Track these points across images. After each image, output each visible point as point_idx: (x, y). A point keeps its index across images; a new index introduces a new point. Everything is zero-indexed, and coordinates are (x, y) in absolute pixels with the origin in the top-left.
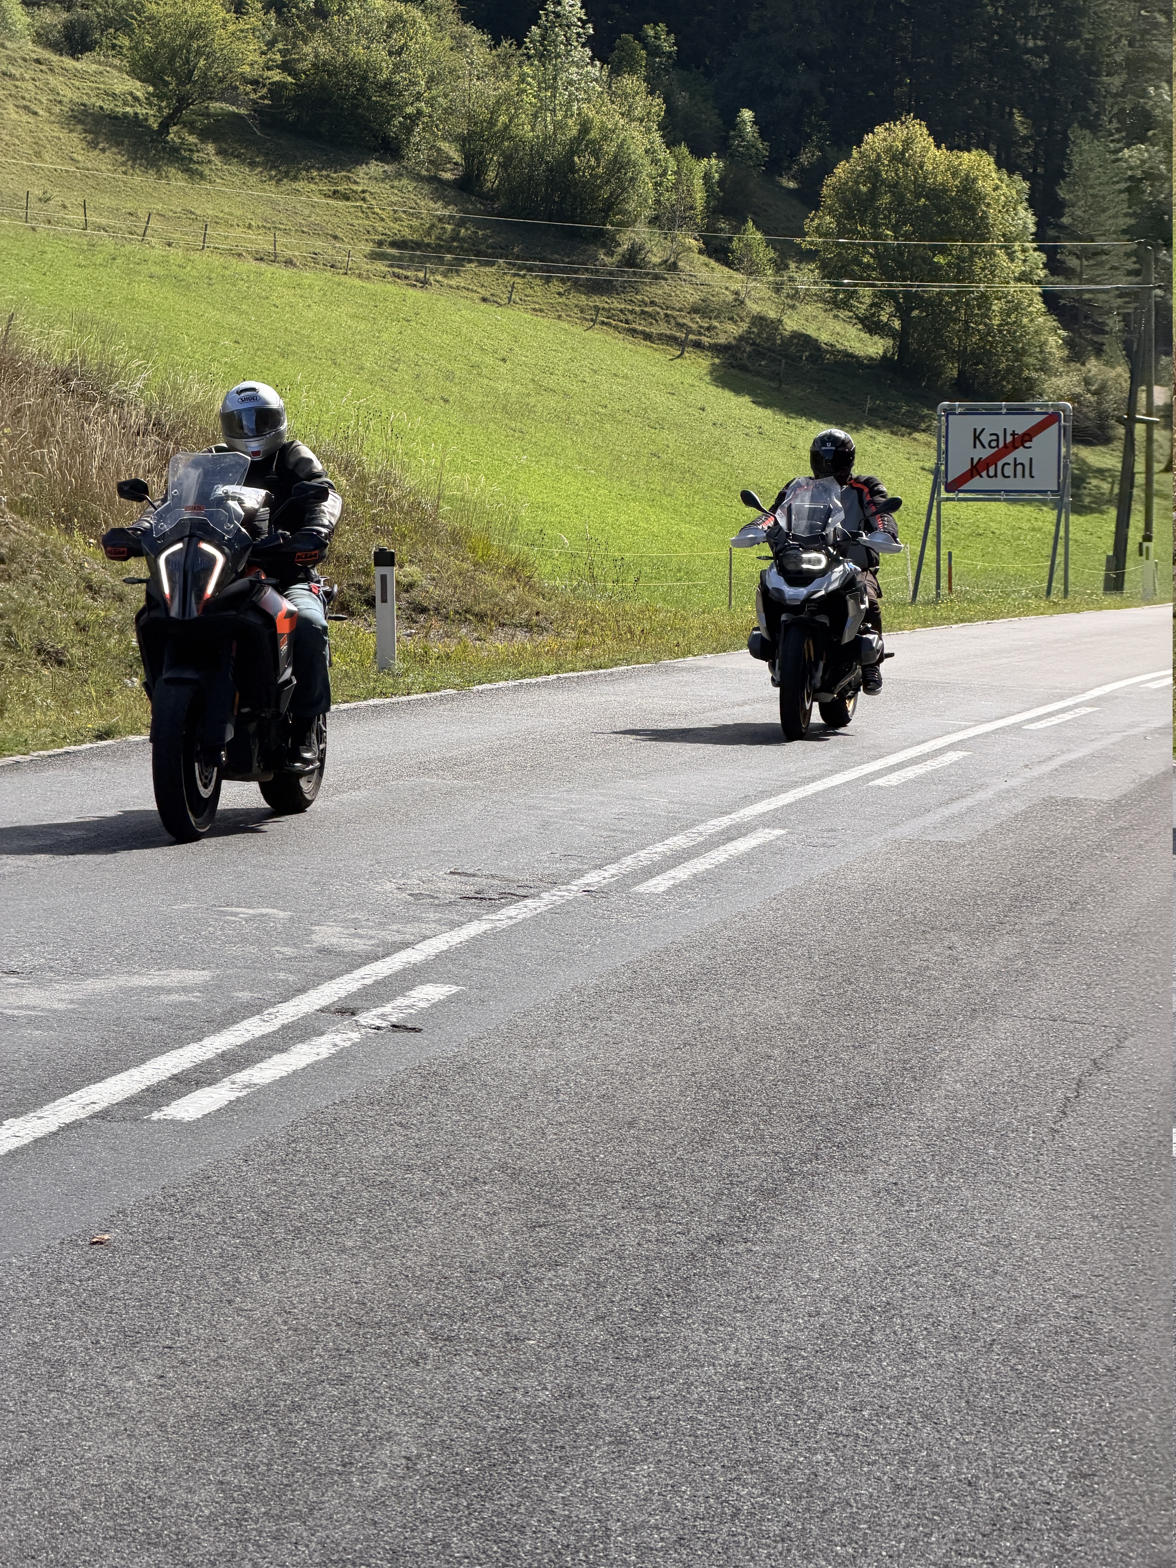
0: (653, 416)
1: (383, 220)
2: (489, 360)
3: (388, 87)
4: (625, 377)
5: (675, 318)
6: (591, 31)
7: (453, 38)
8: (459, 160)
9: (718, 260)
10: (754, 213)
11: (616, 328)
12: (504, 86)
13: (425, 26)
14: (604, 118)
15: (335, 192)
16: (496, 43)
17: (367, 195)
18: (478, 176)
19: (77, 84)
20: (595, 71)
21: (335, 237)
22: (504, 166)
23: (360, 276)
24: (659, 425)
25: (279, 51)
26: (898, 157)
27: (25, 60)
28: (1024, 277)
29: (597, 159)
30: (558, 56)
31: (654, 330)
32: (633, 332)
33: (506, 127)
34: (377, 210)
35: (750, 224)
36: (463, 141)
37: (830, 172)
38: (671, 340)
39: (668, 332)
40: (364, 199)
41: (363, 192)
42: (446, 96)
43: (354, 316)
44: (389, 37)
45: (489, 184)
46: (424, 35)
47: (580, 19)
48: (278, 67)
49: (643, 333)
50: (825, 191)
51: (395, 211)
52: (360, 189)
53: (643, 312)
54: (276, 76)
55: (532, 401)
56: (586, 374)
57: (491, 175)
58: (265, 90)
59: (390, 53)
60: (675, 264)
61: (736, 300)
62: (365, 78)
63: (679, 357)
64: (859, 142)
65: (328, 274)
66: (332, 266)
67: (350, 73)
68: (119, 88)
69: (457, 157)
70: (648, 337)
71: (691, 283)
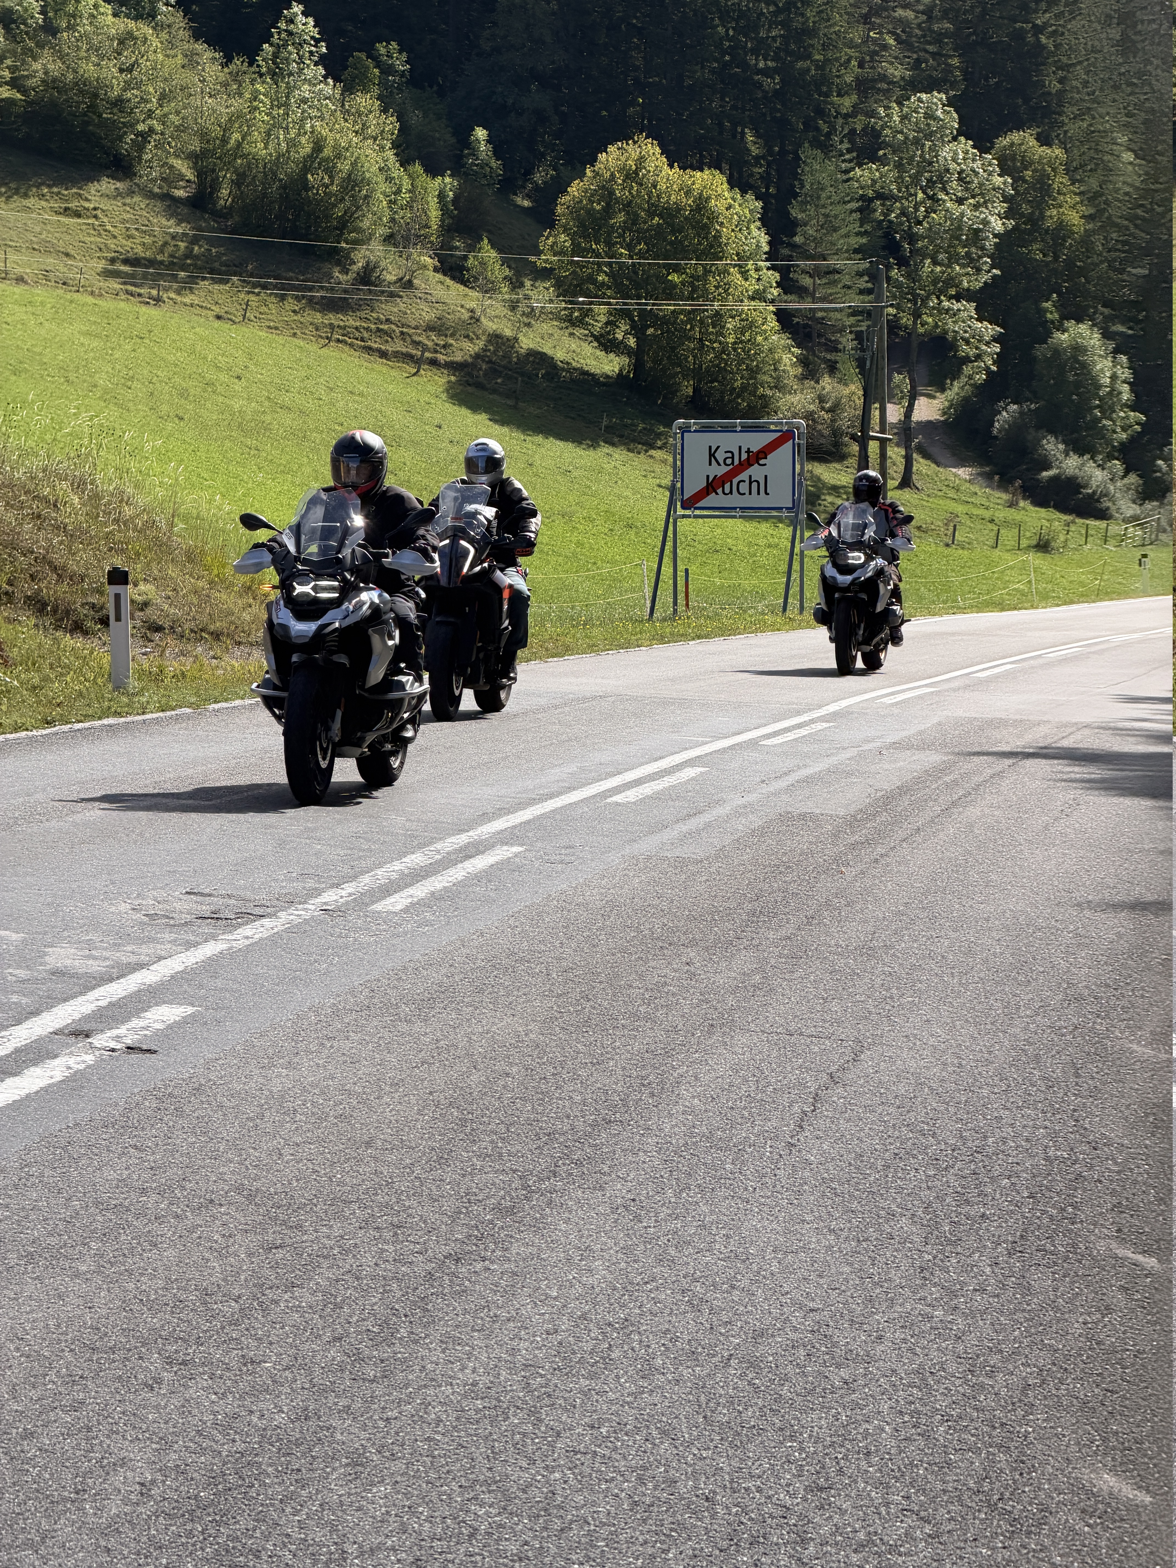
0: (390, 434)
1: (115, 237)
2: (223, 377)
3: (119, 103)
4: (361, 394)
5: (410, 336)
6: (324, 50)
7: (185, 55)
8: (192, 178)
9: (453, 278)
10: (489, 231)
11: (351, 345)
12: (237, 104)
13: (156, 43)
14: (338, 136)
15: (66, 209)
16: (228, 60)
17: (99, 212)
18: (211, 193)
20: (328, 88)
21: (67, 255)
22: (237, 184)
23: (92, 293)
25: (8, 67)
26: (632, 176)
28: (758, 296)
29: (331, 177)
30: (291, 74)
31: (390, 348)
32: (368, 350)
33: (239, 145)
34: (109, 227)
35: (486, 241)
36: (195, 158)
37: (564, 191)
38: (408, 358)
39: (404, 350)
40: (96, 217)
41: (95, 209)
42: (178, 113)
43: (88, 334)
44: (119, 54)
45: (222, 202)
46: (155, 52)
47: (312, 38)
48: (6, 83)
49: (379, 350)
50: (559, 210)
51: (128, 229)
52: (92, 206)
53: (379, 330)
54: (6, 93)
55: (268, 418)
56: (322, 392)
57: (225, 192)
59: (121, 71)
60: (410, 282)
61: (471, 318)
62: (96, 96)
63: (414, 374)
64: (593, 161)
65: (60, 292)
66: (64, 284)
67: (81, 92)
69: (189, 174)
70: (383, 354)
71: (426, 300)
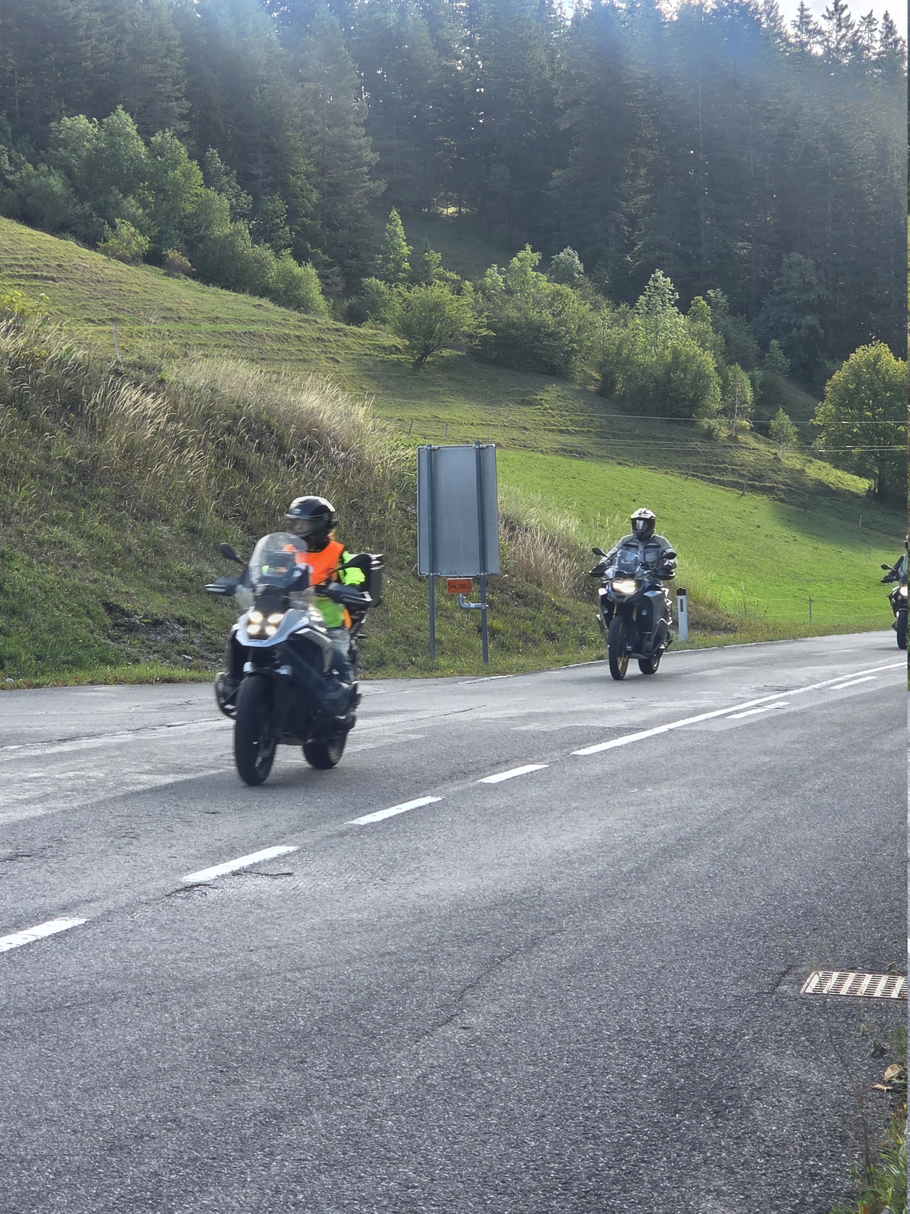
0: (728, 532)
1: (553, 417)
2: (624, 502)
3: (554, 335)
4: (709, 509)
5: (738, 471)
6: (678, 297)
7: (591, 304)
8: (599, 378)
9: (761, 434)
10: (783, 404)
11: (702, 478)
12: (625, 332)
13: (574, 297)
14: (688, 349)
15: (523, 401)
16: (618, 305)
17: (543, 402)
18: (611, 387)
19: (362, 342)
20: (682, 320)
21: (525, 429)
22: (626, 381)
23: (542, 452)
24: (732, 538)
25: (486, 316)
26: (872, 366)
27: (329, 329)
29: (685, 374)
30: (658, 313)
31: (726, 479)
32: (712, 480)
33: (628, 356)
34: (550, 411)
35: (781, 410)
36: (600, 367)
37: (830, 378)
38: (736, 485)
39: (735, 480)
40: (542, 405)
41: (541, 399)
42: (588, 339)
44: (552, 305)
45: (617, 393)
47: (670, 290)
48: (485, 326)
49: (719, 480)
50: (828, 389)
52: (539, 398)
53: (718, 468)
54: (484, 332)
56: (686, 508)
57: (619, 386)
58: (477, 341)
59: (554, 315)
60: (736, 437)
61: (775, 458)
62: (539, 331)
63: (742, 495)
64: (847, 358)
65: (523, 452)
66: (525, 446)
67: (529, 329)
68: (387, 343)
69: (597, 376)
70: (721, 483)
71: (747, 448)
